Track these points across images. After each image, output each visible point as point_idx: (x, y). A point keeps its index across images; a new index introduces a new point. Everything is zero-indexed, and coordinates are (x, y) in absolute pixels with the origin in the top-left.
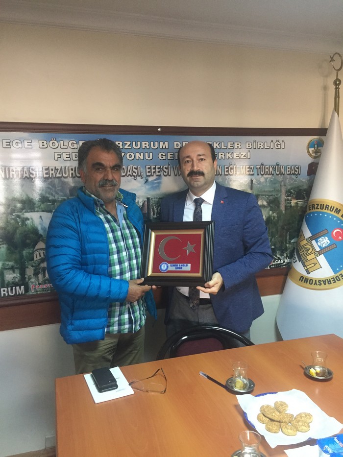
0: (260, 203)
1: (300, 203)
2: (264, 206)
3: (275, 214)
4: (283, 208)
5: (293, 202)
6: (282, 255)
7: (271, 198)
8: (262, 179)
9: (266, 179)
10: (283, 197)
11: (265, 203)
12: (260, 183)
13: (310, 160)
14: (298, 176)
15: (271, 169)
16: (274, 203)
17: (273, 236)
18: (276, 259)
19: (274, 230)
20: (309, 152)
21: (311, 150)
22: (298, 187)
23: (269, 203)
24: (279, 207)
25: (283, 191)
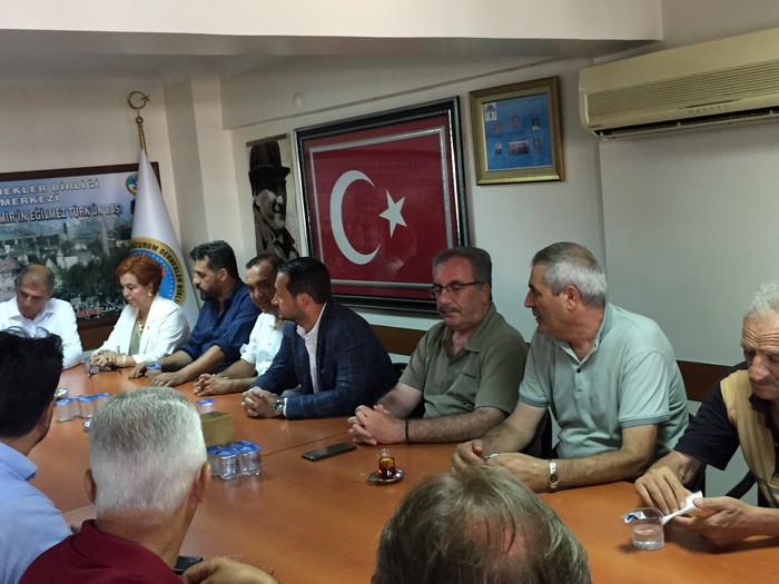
0: (78, 247)
1: (127, 243)
2: (83, 251)
3: (98, 258)
4: (106, 250)
5: (119, 243)
6: (113, 301)
7: (91, 241)
8: (77, 222)
9: (82, 221)
10: (105, 239)
11: (85, 247)
12: (75, 226)
13: (131, 197)
14: (121, 216)
15: (86, 211)
16: (95, 246)
17: (98, 282)
18: (105, 307)
19: (100, 275)
20: (129, 189)
21: (131, 186)
22: (122, 227)
23: (89, 246)
24: (101, 250)
25: (104, 232)
